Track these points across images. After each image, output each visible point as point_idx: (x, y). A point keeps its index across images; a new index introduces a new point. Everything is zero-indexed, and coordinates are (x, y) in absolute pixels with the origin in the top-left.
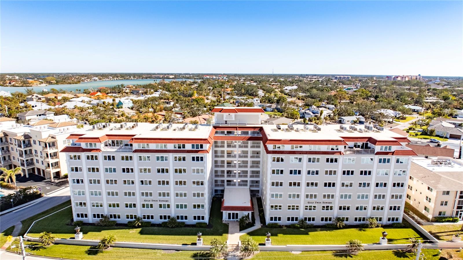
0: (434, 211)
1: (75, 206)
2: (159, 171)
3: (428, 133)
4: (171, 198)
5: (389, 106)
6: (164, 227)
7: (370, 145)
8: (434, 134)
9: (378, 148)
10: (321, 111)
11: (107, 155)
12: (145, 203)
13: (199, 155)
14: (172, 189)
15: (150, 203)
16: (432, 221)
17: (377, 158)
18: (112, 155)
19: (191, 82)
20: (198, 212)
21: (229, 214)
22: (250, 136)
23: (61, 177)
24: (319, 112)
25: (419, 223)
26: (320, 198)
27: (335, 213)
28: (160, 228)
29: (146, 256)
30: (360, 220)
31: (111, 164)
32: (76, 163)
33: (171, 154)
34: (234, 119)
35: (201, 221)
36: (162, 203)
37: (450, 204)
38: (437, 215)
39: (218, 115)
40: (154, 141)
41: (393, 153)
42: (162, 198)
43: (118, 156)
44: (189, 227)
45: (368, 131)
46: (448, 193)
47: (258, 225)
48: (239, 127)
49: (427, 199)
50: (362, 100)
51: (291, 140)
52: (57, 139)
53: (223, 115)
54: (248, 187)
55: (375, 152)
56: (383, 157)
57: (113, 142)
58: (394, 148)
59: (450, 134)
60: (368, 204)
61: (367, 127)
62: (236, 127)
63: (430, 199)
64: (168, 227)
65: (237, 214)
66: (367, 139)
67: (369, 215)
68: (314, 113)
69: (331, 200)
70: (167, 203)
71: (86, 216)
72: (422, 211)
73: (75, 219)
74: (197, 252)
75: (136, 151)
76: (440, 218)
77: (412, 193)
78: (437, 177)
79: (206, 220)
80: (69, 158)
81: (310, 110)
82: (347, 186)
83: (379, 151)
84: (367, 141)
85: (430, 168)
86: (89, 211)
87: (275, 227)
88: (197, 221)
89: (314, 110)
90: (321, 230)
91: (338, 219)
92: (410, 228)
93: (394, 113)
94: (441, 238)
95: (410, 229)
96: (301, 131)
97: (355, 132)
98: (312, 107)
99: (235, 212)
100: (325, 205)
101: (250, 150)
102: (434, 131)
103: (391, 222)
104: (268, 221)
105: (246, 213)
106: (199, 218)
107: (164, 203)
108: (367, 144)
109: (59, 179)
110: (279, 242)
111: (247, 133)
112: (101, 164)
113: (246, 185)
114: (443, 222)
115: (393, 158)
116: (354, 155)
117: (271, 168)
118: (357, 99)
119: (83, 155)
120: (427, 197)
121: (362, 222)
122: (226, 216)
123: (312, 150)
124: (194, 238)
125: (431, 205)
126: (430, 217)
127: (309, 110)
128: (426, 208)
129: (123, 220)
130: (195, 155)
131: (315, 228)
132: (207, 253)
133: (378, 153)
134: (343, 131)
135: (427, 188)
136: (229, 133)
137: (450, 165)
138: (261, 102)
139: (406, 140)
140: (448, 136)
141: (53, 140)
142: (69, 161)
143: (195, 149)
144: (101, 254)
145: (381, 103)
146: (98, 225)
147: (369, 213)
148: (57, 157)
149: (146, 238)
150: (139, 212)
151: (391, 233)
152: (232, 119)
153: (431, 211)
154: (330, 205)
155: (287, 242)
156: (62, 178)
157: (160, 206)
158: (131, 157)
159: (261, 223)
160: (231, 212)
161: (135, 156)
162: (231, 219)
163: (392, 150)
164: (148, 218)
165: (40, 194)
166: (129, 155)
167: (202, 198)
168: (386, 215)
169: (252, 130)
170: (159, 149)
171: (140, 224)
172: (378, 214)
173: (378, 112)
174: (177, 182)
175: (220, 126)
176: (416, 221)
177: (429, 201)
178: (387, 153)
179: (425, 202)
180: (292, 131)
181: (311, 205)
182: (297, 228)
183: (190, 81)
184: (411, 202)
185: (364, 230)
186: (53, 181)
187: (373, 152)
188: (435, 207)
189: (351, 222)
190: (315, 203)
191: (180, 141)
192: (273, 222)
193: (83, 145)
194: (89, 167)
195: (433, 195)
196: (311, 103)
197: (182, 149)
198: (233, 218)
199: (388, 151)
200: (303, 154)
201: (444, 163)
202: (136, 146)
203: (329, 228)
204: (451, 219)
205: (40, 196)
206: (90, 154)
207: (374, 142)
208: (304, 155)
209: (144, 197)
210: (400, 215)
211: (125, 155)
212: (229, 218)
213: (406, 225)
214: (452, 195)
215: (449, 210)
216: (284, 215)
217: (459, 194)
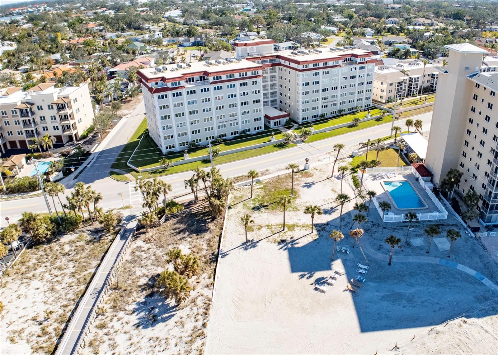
0: (386, 97)
2: (229, 97)
4: (238, 117)
7: (353, 58)
9: (358, 60)
11: (189, 90)
12: (220, 125)
13: (257, 79)
14: (239, 109)
15: (223, 124)
16: (386, 103)
17: (358, 66)
18: (193, 90)
20: (257, 124)
21: (275, 122)
22: (269, 63)
25: (380, 105)
26: (330, 99)
27: (338, 107)
28: (236, 140)
30: (351, 109)
31: (192, 97)
32: (164, 102)
33: (237, 82)
34: (255, 51)
35: (260, 130)
36: (232, 122)
37: (393, 91)
39: (242, 49)
40: (225, 73)
41: (366, 62)
42: (232, 118)
43: (198, 90)
44: (255, 135)
45: (348, 50)
46: (392, 84)
48: (262, 57)
53: (246, 49)
54: (270, 106)
58: (367, 59)
60: (355, 98)
62: (259, 58)
63: (383, 90)
65: (280, 121)
69: (335, 99)
70: (236, 122)
71: (174, 146)
72: (379, 100)
73: (164, 151)
75: (211, 83)
78: (385, 76)
79: (263, 129)
80: (157, 98)
82: (344, 88)
86: (176, 141)
88: (257, 131)
91: (340, 111)
93: (316, 35)
94: (393, 109)
96: (309, 54)
97: (341, 51)
99: (278, 120)
100: (333, 103)
101: (269, 75)
103: (366, 107)
104: (301, 121)
105: (285, 119)
106: (258, 128)
107: (234, 121)
108: (351, 58)
109: (79, 141)
111: (267, 61)
112: (185, 99)
115: (367, 66)
116: (347, 66)
117: (302, 82)
119: (170, 93)
120: (381, 90)
121: (352, 111)
122: (273, 124)
124: (267, 138)
126: (384, 101)
128: (381, 97)
129: (204, 142)
130: (254, 80)
131: (328, 119)
132: (282, 143)
133: (359, 63)
135: (381, 84)
139: (371, 53)
142: (158, 101)
143: (254, 75)
147: (356, 104)
149: (234, 147)
150: (216, 133)
153: (384, 98)
154: (335, 102)
157: (231, 125)
158: (208, 89)
160: (276, 120)
161: (212, 87)
163: (366, 61)
164: (223, 136)
166: (206, 87)
167: (260, 112)
168: (364, 103)
169: (271, 58)
170: (229, 79)
172: (360, 103)
173: (305, 36)
174: (242, 103)
176: (378, 105)
177: (383, 92)
178: (363, 63)
179: (380, 93)
181: (325, 104)
182: (320, 121)
185: (355, 115)
187: (356, 63)
189: (347, 111)
190: (327, 103)
192: (304, 121)
193: (169, 85)
194: (175, 103)
195: (385, 87)
197: (245, 76)
198: (277, 125)
199: (364, 61)
201: (383, 68)
202: (211, 79)
203: (335, 118)
204: (394, 100)
205: (88, 153)
206: (175, 92)
207: (357, 56)
208: (320, 70)
209: (219, 120)
210: (371, 102)
211: (203, 88)
212: (275, 125)
213: (374, 108)
214: (394, 85)
215: (393, 95)
216: (310, 114)
217: (397, 85)
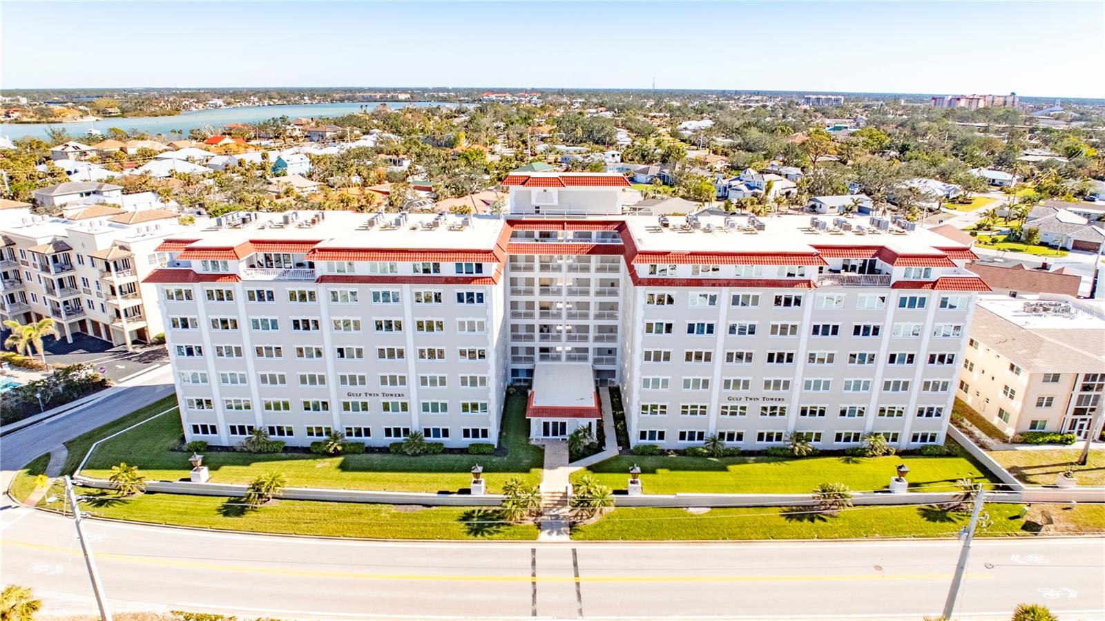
0: (1020, 419)
1: (186, 408)
2: (379, 327)
3: (1023, 238)
4: (409, 389)
5: (933, 170)
6: (394, 454)
7: (880, 263)
8: (1036, 240)
9: (898, 273)
10: (769, 182)
11: (255, 289)
12: (350, 400)
13: (474, 288)
14: (412, 367)
15: (360, 400)
16: (1014, 442)
17: (895, 295)
18: (266, 289)
19: (451, 111)
20: (474, 420)
21: (546, 425)
22: (594, 242)
23: (149, 342)
24: (764, 185)
25: (983, 446)
26: (756, 389)
27: (791, 423)
28: (387, 457)
29: (356, 519)
30: (847, 439)
31: (264, 311)
32: (182, 309)
33: (406, 287)
34: (556, 202)
35: (481, 440)
36: (390, 400)
37: (1059, 404)
38: (1026, 428)
39: (517, 192)
40: (367, 255)
41: (934, 285)
42: (388, 388)
43: (282, 291)
44: (454, 453)
45: (879, 231)
46: (1056, 378)
47: (612, 449)
48: (569, 223)
49: (1005, 393)
50: (869, 156)
51: (692, 254)
52: (133, 251)
53: (530, 192)
54: (590, 363)
55: (892, 283)
56: (908, 293)
57: (267, 258)
58: (937, 273)
59: (1075, 241)
60: (868, 402)
61: (876, 223)
62: (562, 223)
63: (1013, 392)
64: (405, 453)
65: (563, 425)
66: (874, 252)
67: (869, 428)
68: (750, 188)
69: (781, 392)
70: (400, 400)
71: (214, 429)
72: (993, 420)
73: (190, 436)
74: (473, 508)
75: (322, 279)
76: (1033, 435)
77: (973, 378)
78: (1034, 341)
79: (493, 438)
80: (164, 296)
81: (741, 180)
82: (822, 360)
83: (902, 279)
84: (874, 256)
85: (1020, 321)
86: (221, 418)
87: (652, 454)
88: (471, 440)
89: (751, 180)
90: (756, 462)
91: (798, 437)
92: (961, 457)
93: (944, 188)
94: (1031, 479)
95: (963, 460)
96: (717, 232)
98: (747, 173)
99: (559, 420)
100: (769, 405)
101: (594, 277)
102: (1036, 232)
103: (918, 444)
104: (635, 440)
105: (583, 422)
106: (475, 433)
107: (394, 400)
108: (873, 263)
109: (145, 345)
110: (659, 488)
111: (589, 236)
112: (241, 309)
113: (585, 359)
114: (1038, 444)
115: (934, 297)
116: (841, 288)
117: (643, 318)
118: (856, 152)
119: (199, 289)
120: (1006, 387)
121: (852, 443)
122: (539, 428)
123: (743, 276)
124: (466, 479)
125: (1014, 407)
126: (1010, 432)
127: (738, 179)
128: (1001, 413)
129: (300, 439)
130: (464, 289)
131: (744, 456)
132: (495, 511)
133: (898, 285)
134: (818, 231)
135: (1008, 367)
136: (545, 235)
137: (1066, 314)
138: (622, 161)
139: (966, 253)
140: (1070, 246)
141: (124, 254)
142: (165, 305)
143: (464, 275)
144: (254, 514)
145: (914, 164)
146: (242, 451)
147: (870, 422)
148: (136, 295)
149: (354, 479)
150: (337, 420)
151: (918, 468)
152: (553, 202)
153: (1013, 419)
154: (779, 405)
155: (676, 487)
156: (152, 344)
157: (386, 407)
158: (311, 294)
159: (619, 444)
160: (551, 420)
161: (323, 291)
162: (551, 437)
163: (933, 278)
164: (358, 433)
165: (104, 380)
166: (307, 287)
167: (483, 387)
168: (907, 427)
169: (601, 229)
170: (378, 274)
171: (339, 448)
172: (888, 425)
173: (904, 187)
174: (422, 351)
175: (524, 219)
176: (977, 442)
177: (1011, 397)
178: (919, 285)
179: (1001, 400)
180: (697, 231)
181: (734, 403)
182: (701, 455)
183: (448, 108)
184: (969, 400)
185: (856, 462)
186: (131, 350)
187: (886, 281)
188: (1022, 411)
189: (828, 442)
190: (744, 399)
191: (428, 255)
192: (647, 441)
193: (197, 266)
194: (214, 317)
195: (1020, 382)
196: (745, 163)
197: (432, 274)
198: (555, 433)
199: (922, 279)
200: (720, 285)
201: (1053, 308)
202: (322, 268)
203: (775, 455)
204: (1058, 438)
205: (102, 385)
206: (214, 286)
207: (891, 257)
208: (723, 288)
209: (348, 387)
210: (941, 428)
211: (298, 287)
212: (546, 433)
213: (952, 450)
214: (1065, 382)
215: (1054, 418)
216: (672, 426)
217: (1080, 382)
